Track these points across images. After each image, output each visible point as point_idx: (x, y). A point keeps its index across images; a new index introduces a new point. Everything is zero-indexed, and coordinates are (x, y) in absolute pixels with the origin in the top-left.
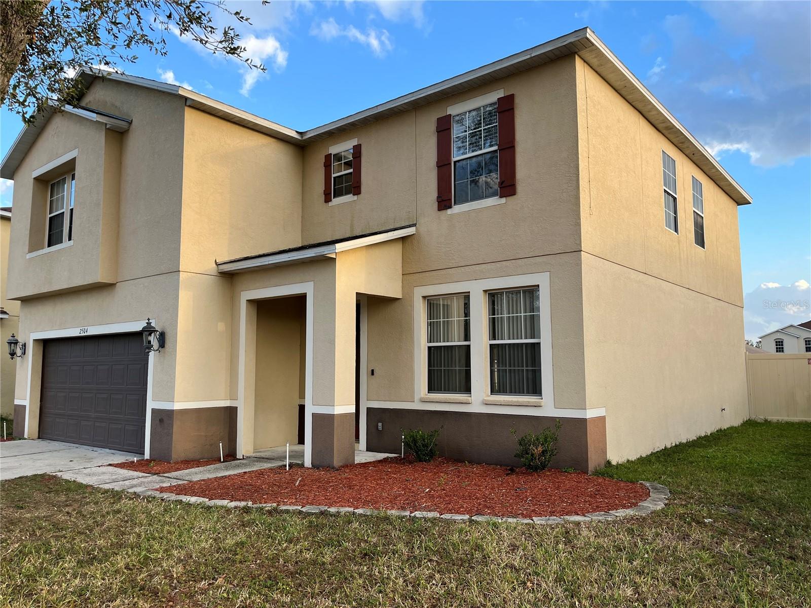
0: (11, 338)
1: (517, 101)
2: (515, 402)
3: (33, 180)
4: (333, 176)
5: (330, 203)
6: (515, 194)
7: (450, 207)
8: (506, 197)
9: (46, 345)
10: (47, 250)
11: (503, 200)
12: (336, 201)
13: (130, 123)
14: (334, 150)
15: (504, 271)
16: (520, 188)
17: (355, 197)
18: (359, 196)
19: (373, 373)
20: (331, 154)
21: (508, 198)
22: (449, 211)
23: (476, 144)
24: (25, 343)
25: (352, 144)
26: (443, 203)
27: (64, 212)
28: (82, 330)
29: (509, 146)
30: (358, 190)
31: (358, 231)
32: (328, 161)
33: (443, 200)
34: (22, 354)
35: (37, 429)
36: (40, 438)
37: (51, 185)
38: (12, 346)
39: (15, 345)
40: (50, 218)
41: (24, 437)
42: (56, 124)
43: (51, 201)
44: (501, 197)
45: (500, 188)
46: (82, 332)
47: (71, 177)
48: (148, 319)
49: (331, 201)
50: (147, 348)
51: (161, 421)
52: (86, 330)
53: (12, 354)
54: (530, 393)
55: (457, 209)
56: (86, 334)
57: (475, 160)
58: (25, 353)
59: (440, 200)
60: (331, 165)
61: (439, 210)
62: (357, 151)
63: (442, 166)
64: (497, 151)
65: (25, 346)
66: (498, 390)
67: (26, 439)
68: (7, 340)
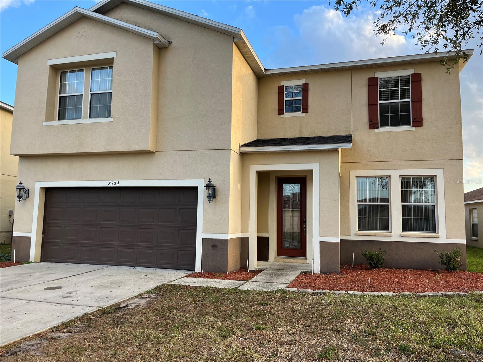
0: (19, 185)
1: (423, 77)
2: (423, 235)
3: (49, 66)
4: (285, 99)
5: (282, 115)
6: (422, 126)
7: (378, 128)
8: (416, 127)
9: (48, 191)
10: (57, 123)
11: (414, 128)
12: (287, 115)
13: (170, 43)
14: (285, 83)
15: (414, 166)
16: (424, 123)
17: (304, 114)
18: (306, 114)
20: (283, 86)
21: (417, 127)
22: (376, 130)
23: (394, 95)
24: (29, 190)
25: (301, 82)
26: (373, 125)
27: (82, 95)
28: (111, 182)
29: (418, 100)
30: (306, 110)
31: (306, 135)
32: (281, 90)
33: (373, 124)
34: (26, 198)
35: (40, 255)
36: (41, 261)
37: (61, 72)
38: (20, 191)
39: (22, 190)
40: (60, 97)
41: (30, 261)
42: (83, 29)
43: (61, 84)
44: (412, 127)
45: (412, 122)
46: (111, 184)
47: (91, 70)
48: (210, 179)
49: (283, 114)
50: (209, 198)
51: (214, 246)
52: (117, 183)
53: (20, 197)
54: (428, 231)
55: (382, 129)
56: (116, 185)
57: (394, 104)
58: (28, 197)
59: (371, 123)
60: (283, 93)
61: (369, 129)
62: (306, 88)
63: (372, 105)
64: (409, 102)
65: (29, 191)
66: (405, 229)
67: (33, 263)
68: (17, 186)
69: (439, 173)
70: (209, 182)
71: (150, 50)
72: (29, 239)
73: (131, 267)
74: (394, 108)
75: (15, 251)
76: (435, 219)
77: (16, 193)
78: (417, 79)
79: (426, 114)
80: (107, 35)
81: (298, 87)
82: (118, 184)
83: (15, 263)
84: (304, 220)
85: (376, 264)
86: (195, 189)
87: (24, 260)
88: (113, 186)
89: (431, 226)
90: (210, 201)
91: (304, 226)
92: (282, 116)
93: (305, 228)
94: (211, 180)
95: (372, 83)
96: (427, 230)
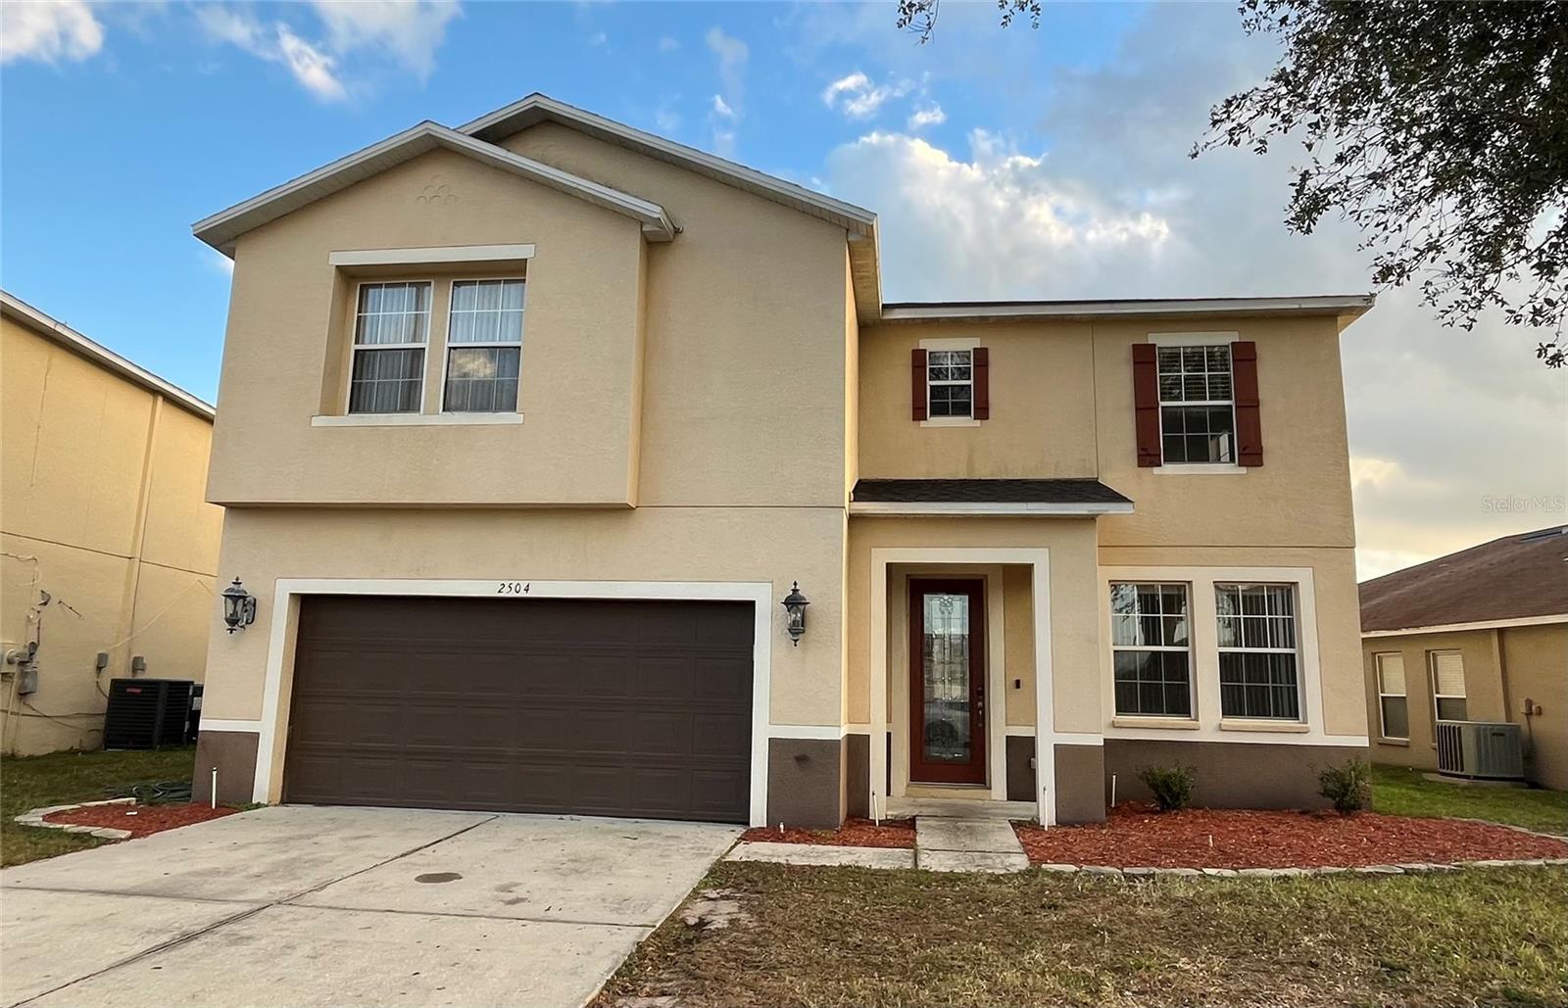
0: (232, 586)
1: (1260, 351)
2: (1272, 727)
3: (333, 269)
4: (930, 383)
5: (922, 422)
6: (1262, 465)
7: (1160, 465)
8: (1247, 467)
9: (308, 605)
10: (345, 420)
11: (1243, 470)
12: (935, 423)
13: (677, 231)
14: (930, 344)
15: (1246, 560)
16: (1266, 459)
17: (978, 423)
18: (984, 421)
19: (1018, 684)
20: (925, 350)
21: (1250, 468)
22: (1156, 470)
23: (1195, 389)
24: (255, 600)
25: (969, 344)
26: (1147, 458)
27: (424, 349)
28: (507, 586)
29: (1250, 404)
30: (983, 413)
31: (984, 473)
32: (919, 356)
33: (1148, 455)
34: (247, 623)
35: (281, 784)
36: (284, 802)
37: (361, 286)
38: (235, 604)
39: (240, 602)
40: (357, 351)
41: (254, 802)
42: (435, 178)
43: (359, 317)
44: (1240, 466)
45: (1239, 454)
46: (507, 589)
47: (452, 283)
48: (795, 584)
49: (926, 419)
50: (793, 634)
51: (801, 759)
52: (523, 587)
53: (233, 621)
54: (1279, 716)
55: (1169, 469)
56: (523, 594)
57: (1195, 410)
58: (252, 621)
59: (1144, 452)
60: (925, 367)
61: (1139, 466)
62: (981, 357)
63: (1144, 408)
64: (1231, 406)
65: (254, 605)
66: (1228, 711)
67: (267, 806)
68: (226, 591)
69: (1303, 577)
70: (795, 591)
71: (632, 248)
72: (254, 737)
73: (564, 817)
74: (1196, 419)
75: (215, 773)
76: (1296, 687)
77: (220, 609)
78: (1245, 355)
79: (1268, 441)
80: (505, 200)
81: (965, 355)
82: (527, 590)
83: (214, 807)
84: (980, 689)
85: (1176, 797)
86: (749, 607)
87: (237, 799)
88: (513, 594)
89: (1287, 705)
90: (796, 641)
91: (980, 704)
92: (923, 424)
93: (983, 708)
94: (797, 588)
95: (1143, 357)
96: (1278, 714)
